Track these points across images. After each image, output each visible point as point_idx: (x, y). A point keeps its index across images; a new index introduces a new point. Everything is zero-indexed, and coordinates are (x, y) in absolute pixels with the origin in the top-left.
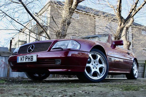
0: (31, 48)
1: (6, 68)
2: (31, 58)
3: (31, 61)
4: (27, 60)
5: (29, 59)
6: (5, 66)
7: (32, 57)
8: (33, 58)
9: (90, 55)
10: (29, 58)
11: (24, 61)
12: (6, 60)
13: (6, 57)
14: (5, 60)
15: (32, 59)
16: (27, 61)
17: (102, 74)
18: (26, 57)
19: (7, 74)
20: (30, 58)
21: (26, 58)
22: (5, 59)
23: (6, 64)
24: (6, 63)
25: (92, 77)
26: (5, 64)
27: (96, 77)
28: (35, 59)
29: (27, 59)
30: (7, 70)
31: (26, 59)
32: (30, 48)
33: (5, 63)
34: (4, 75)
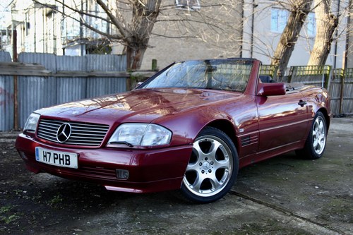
0: (65, 132)
1: (9, 103)
2: (66, 160)
3: (65, 166)
4: (57, 161)
5: (62, 161)
6: (7, 99)
7: (68, 158)
8: (69, 160)
9: (196, 146)
10: (61, 157)
11: (52, 162)
12: (7, 83)
13: (7, 77)
14: (5, 85)
15: (68, 162)
16: (57, 163)
17: (221, 183)
18: (54, 154)
19: (12, 118)
20: (63, 159)
21: (56, 156)
22: (5, 82)
23: (9, 94)
24: (7, 91)
25: (200, 191)
26: (5, 94)
27: (209, 191)
28: (74, 163)
29: (57, 159)
30: (12, 108)
31: (55, 158)
32: (63, 133)
33: (5, 91)
34: (5, 121)
